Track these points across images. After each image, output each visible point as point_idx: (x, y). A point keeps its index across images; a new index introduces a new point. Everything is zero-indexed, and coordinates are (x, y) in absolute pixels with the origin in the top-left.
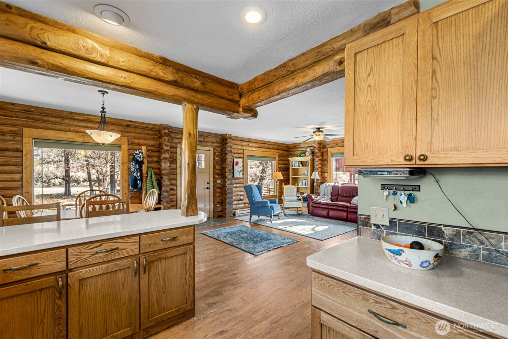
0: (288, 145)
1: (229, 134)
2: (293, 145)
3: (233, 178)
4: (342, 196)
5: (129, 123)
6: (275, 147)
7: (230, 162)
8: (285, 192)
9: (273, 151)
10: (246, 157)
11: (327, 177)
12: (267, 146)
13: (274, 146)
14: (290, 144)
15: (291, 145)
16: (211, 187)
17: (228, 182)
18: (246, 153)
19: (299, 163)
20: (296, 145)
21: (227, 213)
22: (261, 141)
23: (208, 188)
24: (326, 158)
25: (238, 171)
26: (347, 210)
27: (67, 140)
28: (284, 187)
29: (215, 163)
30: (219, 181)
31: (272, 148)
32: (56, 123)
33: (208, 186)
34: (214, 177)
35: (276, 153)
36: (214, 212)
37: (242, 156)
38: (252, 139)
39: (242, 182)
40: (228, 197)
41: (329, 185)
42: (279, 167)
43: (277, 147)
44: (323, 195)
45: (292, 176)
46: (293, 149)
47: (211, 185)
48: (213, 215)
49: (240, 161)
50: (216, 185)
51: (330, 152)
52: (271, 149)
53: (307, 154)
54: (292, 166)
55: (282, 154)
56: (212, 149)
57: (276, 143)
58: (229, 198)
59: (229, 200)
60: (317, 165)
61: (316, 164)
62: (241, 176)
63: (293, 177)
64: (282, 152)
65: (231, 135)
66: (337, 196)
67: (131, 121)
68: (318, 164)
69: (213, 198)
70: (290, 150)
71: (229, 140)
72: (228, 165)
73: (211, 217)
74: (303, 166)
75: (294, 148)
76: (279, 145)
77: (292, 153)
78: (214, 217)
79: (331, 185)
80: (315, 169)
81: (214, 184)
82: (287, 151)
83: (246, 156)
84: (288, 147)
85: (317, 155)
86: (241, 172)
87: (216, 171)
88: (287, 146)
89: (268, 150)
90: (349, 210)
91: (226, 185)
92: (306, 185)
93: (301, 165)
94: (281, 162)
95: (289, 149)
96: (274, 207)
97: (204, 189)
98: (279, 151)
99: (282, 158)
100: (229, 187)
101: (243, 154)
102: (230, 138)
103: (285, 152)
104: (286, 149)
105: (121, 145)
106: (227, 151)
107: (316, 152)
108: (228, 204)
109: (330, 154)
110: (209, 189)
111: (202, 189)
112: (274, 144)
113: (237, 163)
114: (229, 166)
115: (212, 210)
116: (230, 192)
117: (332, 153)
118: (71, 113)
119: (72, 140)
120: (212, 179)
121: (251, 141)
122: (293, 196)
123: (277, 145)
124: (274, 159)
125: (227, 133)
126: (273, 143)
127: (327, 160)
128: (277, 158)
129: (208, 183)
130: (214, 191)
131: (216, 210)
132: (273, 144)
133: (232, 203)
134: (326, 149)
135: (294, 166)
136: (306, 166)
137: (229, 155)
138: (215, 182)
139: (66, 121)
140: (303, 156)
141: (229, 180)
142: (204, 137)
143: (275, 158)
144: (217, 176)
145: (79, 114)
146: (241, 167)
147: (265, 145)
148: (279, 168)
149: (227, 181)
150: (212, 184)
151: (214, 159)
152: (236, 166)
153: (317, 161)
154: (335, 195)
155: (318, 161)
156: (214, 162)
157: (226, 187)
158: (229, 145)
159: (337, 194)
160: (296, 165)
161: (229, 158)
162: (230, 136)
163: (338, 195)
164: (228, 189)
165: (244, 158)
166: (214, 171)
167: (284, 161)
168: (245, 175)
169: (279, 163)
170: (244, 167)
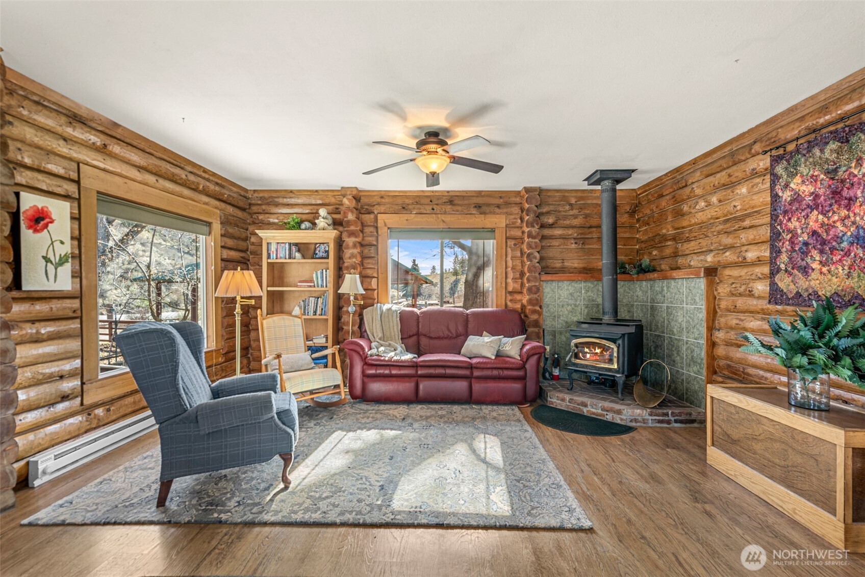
0: (246, 190)
2: (266, 195)
3: (15, 294)
4: (431, 338)
6: (212, 187)
8: (269, 339)
9: (205, 199)
10: (90, 201)
11: (375, 290)
12: (183, 178)
13: (208, 184)
14: (255, 191)
15: (256, 195)
18: (92, 183)
19: (294, 248)
20: (274, 195)
24: (371, 240)
25: (46, 260)
26: (472, 373)
28: (265, 322)
31: (201, 187)
35: (214, 212)
37: (70, 188)
38: (123, 128)
39: (70, 313)
41: (390, 309)
42: (225, 256)
43: (217, 188)
44: (380, 339)
46: (264, 207)
49: (60, 211)
51: (385, 225)
52: (195, 190)
53: (321, 223)
54: (269, 257)
55: (230, 215)
57: (213, 174)
60: (352, 256)
61: (347, 253)
62: (64, 281)
63: (269, 289)
64: (230, 209)
66: (415, 338)
68: (351, 253)
70: (254, 208)
74: (304, 257)
75: (268, 204)
76: (223, 186)
77: (261, 217)
79: (396, 311)
80: (347, 268)
82: (246, 210)
83: (95, 194)
84: (248, 198)
85: (352, 228)
86: (67, 266)
88: (242, 193)
89: (186, 192)
90: (476, 373)
92: (318, 312)
93: (298, 255)
94: (230, 242)
95: (250, 204)
98: (223, 205)
99: (230, 230)
101: (78, 182)
103: (239, 213)
104: (241, 204)
107: (348, 222)
109: (383, 231)
112: (206, 176)
113: (39, 219)
117: (389, 228)
121: (118, 133)
122: (297, 349)
123: (217, 183)
124: (206, 229)
126: (205, 171)
127: (376, 246)
128: (217, 227)
132: (204, 175)
134: (372, 216)
135: (273, 256)
136: (313, 258)
140: (306, 229)
143: (209, 224)
146: (68, 241)
147: (179, 171)
148: (222, 260)
152: (36, 230)
153: (351, 244)
154: (410, 337)
155: (355, 246)
159: (414, 331)
160: (281, 254)
163: (418, 334)
165: (79, 200)
167: (235, 241)
168: (87, 278)
169: (223, 244)
170: (83, 244)
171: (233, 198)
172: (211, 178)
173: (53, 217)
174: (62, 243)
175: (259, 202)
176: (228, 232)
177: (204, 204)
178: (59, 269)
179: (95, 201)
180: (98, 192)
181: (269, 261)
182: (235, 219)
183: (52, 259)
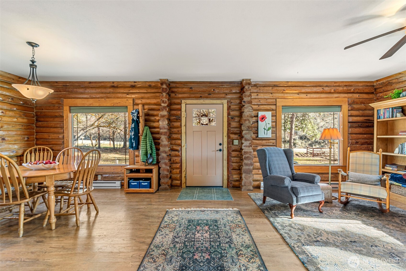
0: (372, 82)
1: (246, 80)
2: (384, 81)
3: (257, 138)
5: (133, 84)
6: (341, 89)
7: (248, 116)
8: (352, 163)
9: (336, 95)
10: (280, 109)
12: (322, 90)
13: (338, 88)
14: (377, 81)
16: (224, 149)
17: (246, 143)
18: (280, 103)
19: (395, 110)
21: (243, 184)
22: (310, 82)
23: (220, 150)
25: (265, 129)
27: (89, 105)
28: (351, 154)
29: (230, 119)
30: (236, 142)
32: (82, 93)
33: (221, 147)
34: (229, 137)
36: (228, 181)
37: (273, 107)
38: (291, 82)
39: (271, 144)
40: (245, 163)
42: (350, 120)
45: (377, 135)
46: (383, 88)
47: (224, 147)
48: (228, 184)
49: (268, 114)
50: (231, 147)
52: (330, 93)
54: (378, 118)
55: (357, 98)
56: (225, 102)
57: (343, 82)
58: (247, 165)
59: (247, 167)
62: (269, 135)
63: (378, 137)
64: (356, 96)
65: (250, 80)
67: (135, 82)
69: (228, 163)
70: (378, 90)
71: (246, 87)
72: (245, 120)
73: (224, 186)
74: (404, 115)
75: (386, 86)
76: (351, 86)
77: (381, 94)
78: (228, 187)
81: (229, 146)
82: (373, 93)
83: (281, 107)
84: (373, 86)
86: (270, 130)
87: (232, 129)
89: (323, 95)
91: (242, 147)
93: (399, 115)
94: (354, 113)
95: (375, 89)
96: (300, 190)
97: (215, 151)
98: (350, 95)
99: (355, 106)
100: (246, 150)
101: (276, 105)
102: (249, 84)
105: (127, 106)
106: (244, 102)
108: (245, 172)
110: (222, 152)
111: (213, 151)
112: (337, 84)
113: (263, 118)
114: (247, 122)
115: (226, 177)
116: (248, 157)
118: (90, 83)
119: (92, 105)
120: (226, 139)
121: (290, 84)
122: (371, 172)
123: (346, 86)
124: (339, 109)
125: (244, 78)
126: (335, 82)
128: (345, 107)
129: (220, 144)
130: (229, 154)
131: (231, 179)
132: (335, 84)
133: (252, 172)
135: (382, 117)
137: (246, 108)
138: (230, 142)
139: (88, 91)
140: (403, 97)
141: (246, 140)
142: (213, 88)
143: (340, 106)
144: (232, 136)
145: (95, 82)
146: (271, 123)
147: (318, 88)
148: (349, 122)
149: (243, 142)
150: (225, 145)
151: (229, 114)
152: (262, 121)
156: (228, 118)
157: (243, 149)
158: (247, 93)
161: (247, 111)
162: (249, 82)
164: (245, 152)
165: (275, 110)
166: (228, 130)
167: (361, 111)
168: (278, 134)
169: (350, 115)
170: (277, 123)
171: (359, 89)
172: (341, 84)
173: (267, 117)
174: (269, 124)
175: (381, 86)
176: (354, 108)
177: (336, 98)
178: (268, 131)
179: (281, 109)
180: (282, 106)
181: (378, 120)
182: (361, 100)
183: (266, 129)
